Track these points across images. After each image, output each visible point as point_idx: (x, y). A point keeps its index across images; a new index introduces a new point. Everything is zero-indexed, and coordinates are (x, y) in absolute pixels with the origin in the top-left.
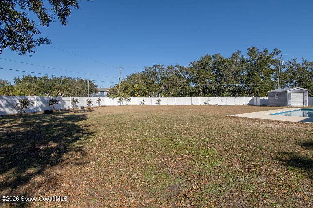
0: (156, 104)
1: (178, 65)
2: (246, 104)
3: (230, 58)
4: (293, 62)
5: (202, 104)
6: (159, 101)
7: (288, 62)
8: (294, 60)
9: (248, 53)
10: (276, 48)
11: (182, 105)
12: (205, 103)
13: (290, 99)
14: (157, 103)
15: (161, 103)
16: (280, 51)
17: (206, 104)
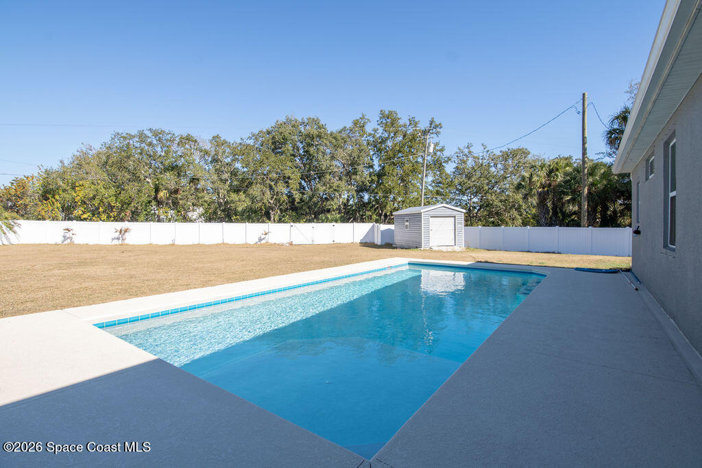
0: (116, 242)
1: (218, 137)
2: (358, 240)
3: (340, 132)
4: (466, 151)
5: (252, 240)
6: (123, 232)
7: (458, 151)
8: (468, 147)
9: (379, 122)
10: (433, 118)
11: (196, 243)
12: (260, 240)
13: (428, 231)
14: (118, 239)
15: (130, 239)
16: (440, 126)
17: (263, 242)
